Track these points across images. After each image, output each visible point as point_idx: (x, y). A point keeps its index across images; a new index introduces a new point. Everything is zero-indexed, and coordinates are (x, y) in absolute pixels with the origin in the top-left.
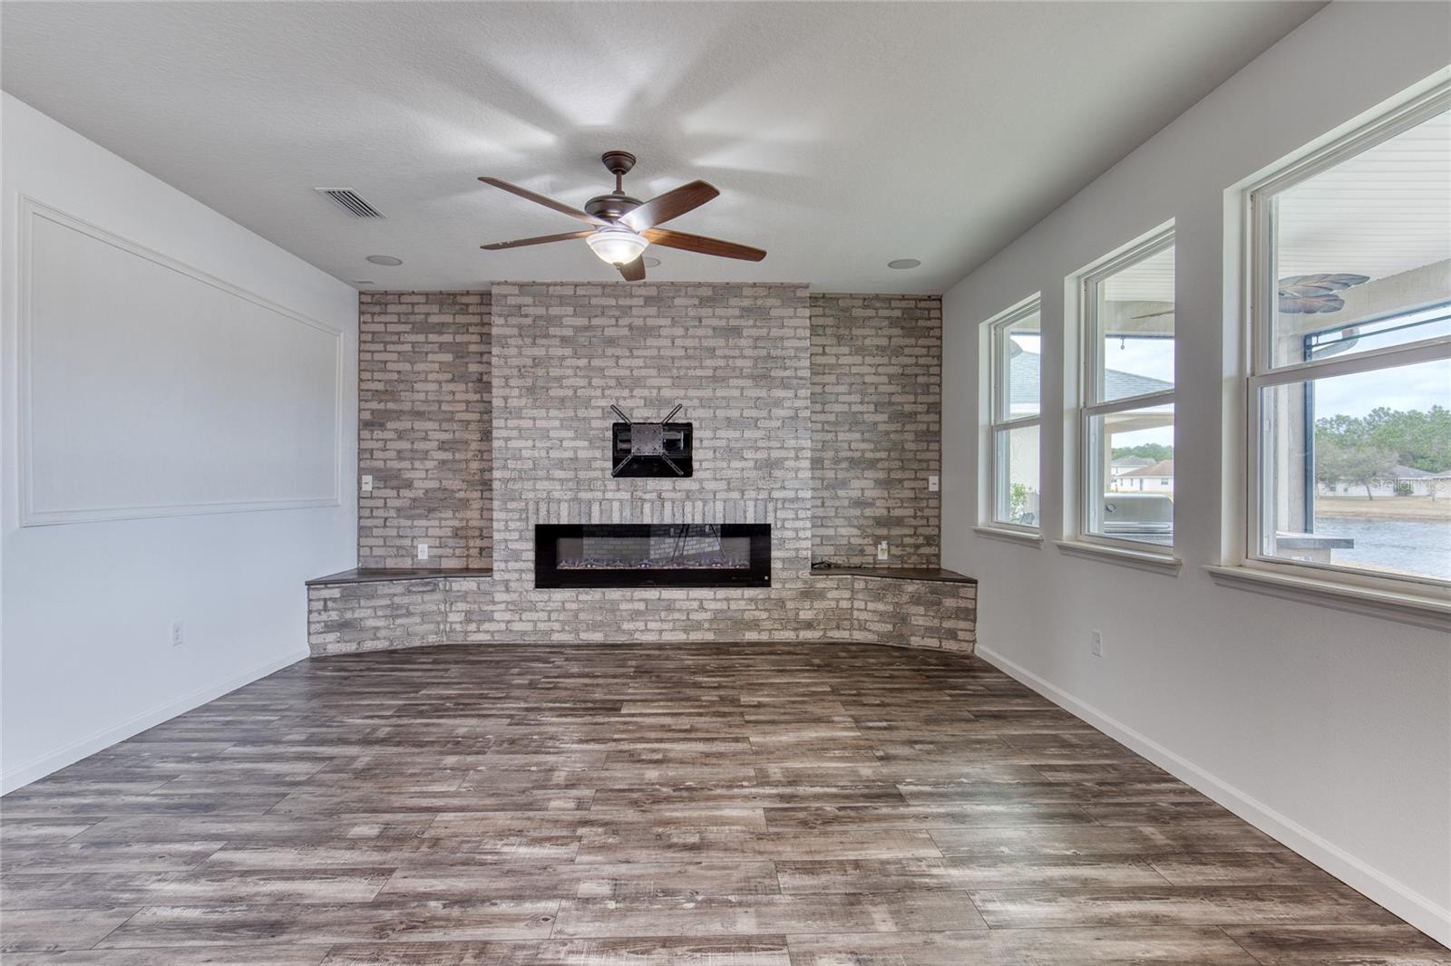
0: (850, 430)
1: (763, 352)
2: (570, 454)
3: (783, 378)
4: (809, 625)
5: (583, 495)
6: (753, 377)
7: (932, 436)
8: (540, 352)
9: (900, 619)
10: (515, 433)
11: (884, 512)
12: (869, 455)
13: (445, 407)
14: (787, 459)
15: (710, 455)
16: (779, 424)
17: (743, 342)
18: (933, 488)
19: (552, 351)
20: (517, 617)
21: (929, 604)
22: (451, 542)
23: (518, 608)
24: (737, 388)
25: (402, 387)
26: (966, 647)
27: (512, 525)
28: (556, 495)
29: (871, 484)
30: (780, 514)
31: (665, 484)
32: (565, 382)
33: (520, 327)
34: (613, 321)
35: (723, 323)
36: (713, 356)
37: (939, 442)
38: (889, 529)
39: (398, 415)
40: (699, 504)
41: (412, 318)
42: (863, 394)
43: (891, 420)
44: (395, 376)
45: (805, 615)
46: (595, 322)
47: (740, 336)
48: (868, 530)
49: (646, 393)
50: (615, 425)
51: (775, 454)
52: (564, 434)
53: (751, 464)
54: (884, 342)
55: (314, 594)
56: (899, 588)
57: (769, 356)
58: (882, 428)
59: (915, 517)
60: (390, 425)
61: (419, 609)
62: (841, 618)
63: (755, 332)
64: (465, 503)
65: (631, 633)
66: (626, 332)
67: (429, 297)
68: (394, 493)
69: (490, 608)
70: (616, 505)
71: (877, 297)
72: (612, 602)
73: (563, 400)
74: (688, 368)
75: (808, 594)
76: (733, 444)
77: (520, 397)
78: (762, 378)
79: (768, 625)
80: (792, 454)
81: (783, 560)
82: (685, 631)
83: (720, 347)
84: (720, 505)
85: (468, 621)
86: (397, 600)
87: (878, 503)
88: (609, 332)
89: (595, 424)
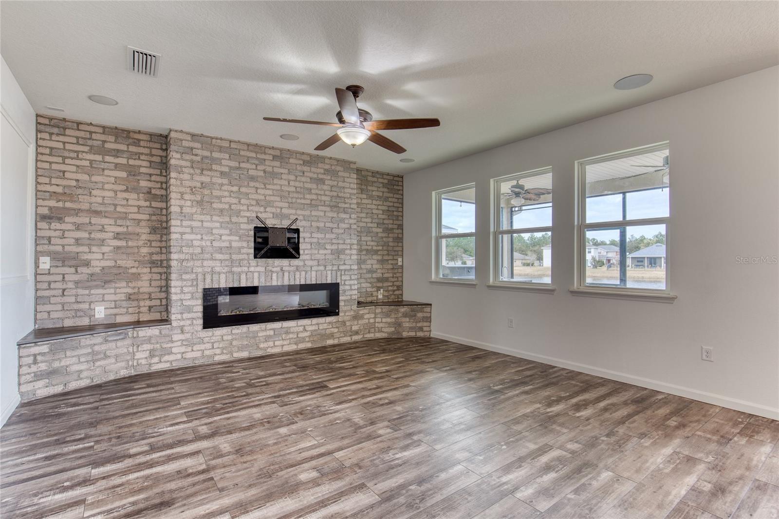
0: (366, 236)
1: (335, 194)
2: (227, 244)
3: (344, 208)
4: (357, 333)
5: (235, 269)
6: (331, 207)
7: (399, 239)
8: (205, 179)
9: (398, 324)
10: (188, 230)
11: (381, 275)
12: (375, 248)
13: (119, 209)
14: (346, 249)
15: (309, 246)
16: (343, 231)
17: (325, 187)
18: (400, 264)
19: (214, 180)
20: (190, 349)
21: (411, 317)
22: (124, 304)
23: (189, 344)
24: (322, 211)
25: (80, 191)
26: (427, 334)
27: (186, 290)
28: (217, 269)
29: (375, 262)
30: (344, 278)
31: (285, 262)
32: (223, 200)
33: (192, 162)
34: (254, 167)
35: (315, 176)
36: (310, 193)
37: (402, 242)
38: (383, 283)
39: (77, 212)
40: (303, 273)
41: (90, 142)
42: (372, 219)
43: (383, 232)
44: (74, 183)
45: (355, 328)
46: (242, 165)
47: (324, 183)
48: (375, 284)
49: (274, 210)
50: (255, 227)
51: (341, 247)
52: (222, 231)
53: (329, 252)
54: (381, 194)
55: (24, 352)
56: (397, 311)
57: (338, 196)
58: (380, 235)
59: (393, 277)
60: (67, 219)
61: (114, 353)
62: (370, 327)
63: (330, 183)
64: (137, 277)
65: (265, 349)
66: (262, 174)
67: (105, 129)
68: (73, 270)
69: (169, 345)
70: (256, 275)
71: (377, 172)
72: (253, 332)
73: (221, 210)
74: (297, 198)
75: (356, 317)
76: (320, 241)
77: (192, 206)
78: (334, 207)
79: (337, 335)
80: (349, 247)
81: (345, 301)
82: (296, 344)
83: (314, 189)
84: (314, 274)
85: (152, 356)
86: (96, 348)
87: (379, 271)
88: (251, 172)
89: (243, 226)
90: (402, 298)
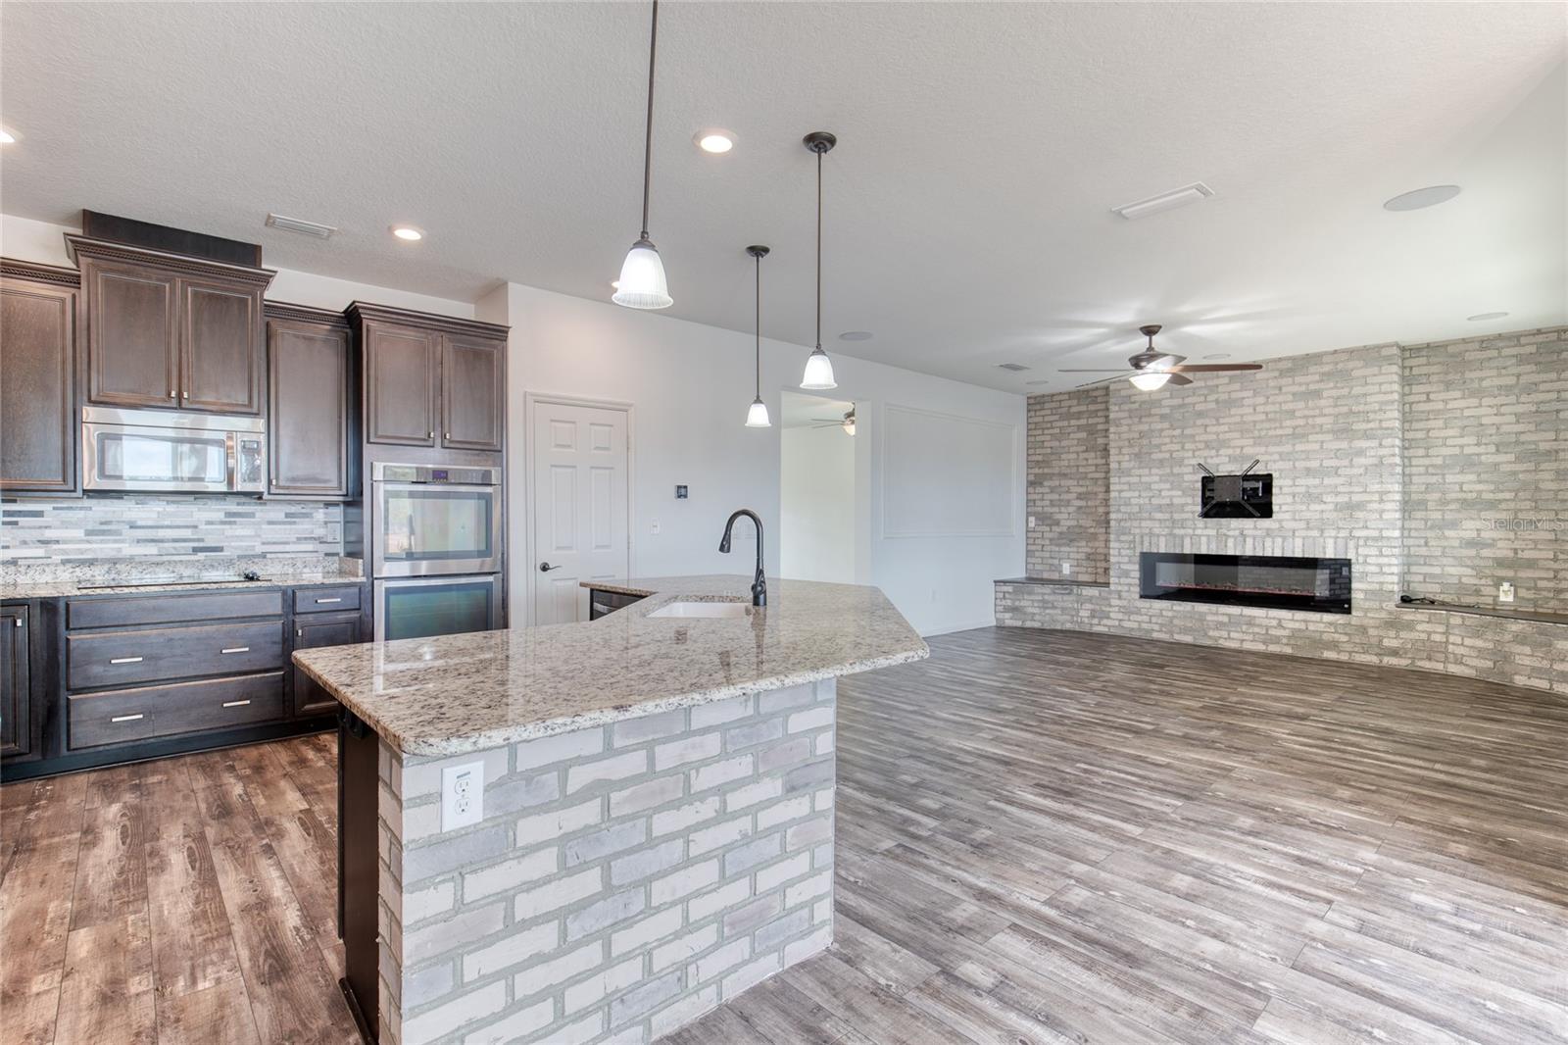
0: (1462, 472)
1: (1345, 409)
2: (1168, 501)
3: (1366, 431)
4: (1395, 653)
5: (1177, 531)
6: (1333, 432)
8: (1145, 427)
9: (1502, 656)
10: (1126, 487)
11: (1511, 554)
12: (1486, 496)
13: (1081, 470)
14: (1370, 502)
15: (1289, 499)
16: (1362, 471)
17: (1323, 402)
19: (1153, 426)
20: (1126, 618)
21: (1535, 645)
22: (1084, 563)
23: (1128, 611)
24: (1317, 442)
25: (1053, 457)
27: (1123, 552)
28: (1156, 531)
29: (1490, 525)
30: (1362, 551)
31: (1247, 524)
32: (1163, 448)
33: (1130, 411)
34: (1202, 399)
35: (1303, 388)
36: (1293, 417)
38: (1516, 571)
39: (1051, 476)
40: (1280, 540)
41: (1060, 411)
42: (1481, 436)
43: (1518, 460)
44: (1049, 451)
45: (1390, 643)
46: (1187, 401)
47: (1320, 398)
48: (1487, 571)
49: (1230, 451)
50: (1203, 478)
51: (1356, 498)
52: (1163, 486)
53: (1331, 507)
54: (1511, 381)
55: (998, 588)
57: (1351, 412)
58: (1506, 468)
59: (1555, 560)
60: (1045, 483)
61: (1061, 604)
62: (1433, 650)
63: (1334, 393)
64: (1094, 537)
65: (1216, 639)
66: (1213, 405)
67: (1071, 395)
68: (1048, 529)
69: (1108, 609)
70: (1204, 540)
71: (1500, 337)
72: (1200, 613)
73: (1161, 461)
74: (1269, 429)
75: (1393, 624)
76: (1312, 490)
77: (1130, 461)
78: (1343, 432)
79: (1349, 647)
80: (1376, 497)
81: (1366, 592)
82: (1264, 643)
83: (1300, 409)
84: (1298, 542)
85: (1093, 617)
86: (1046, 597)
87: (1500, 544)
88: (1198, 407)
89: (1186, 478)
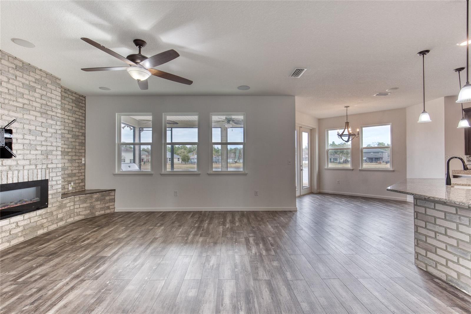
1: (44, 102)
3: (52, 115)
4: (61, 219)
6: (41, 113)
7: (83, 144)
9: (92, 207)
11: (71, 172)
14: (53, 150)
15: (21, 147)
16: (50, 135)
17: (36, 95)
18: (83, 162)
24: (33, 115)
26: (112, 211)
29: (67, 161)
30: (51, 175)
36: (23, 97)
37: (85, 146)
38: (72, 178)
40: (16, 172)
42: (65, 126)
45: (60, 216)
47: (35, 91)
48: (66, 179)
51: (49, 148)
53: (40, 152)
54: (71, 108)
56: (92, 197)
57: (47, 105)
58: (70, 140)
59: (79, 173)
62: (70, 214)
74: (10, 100)
75: (61, 207)
76: (32, 142)
78: (44, 114)
79: (46, 225)
80: (55, 149)
81: (52, 194)
83: (26, 94)
84: (26, 172)
90: (85, 189)
